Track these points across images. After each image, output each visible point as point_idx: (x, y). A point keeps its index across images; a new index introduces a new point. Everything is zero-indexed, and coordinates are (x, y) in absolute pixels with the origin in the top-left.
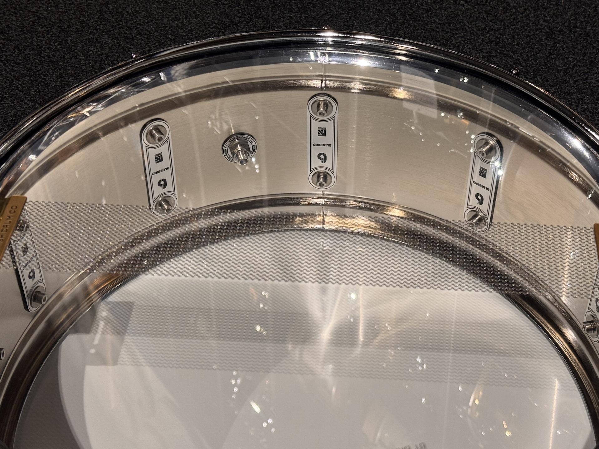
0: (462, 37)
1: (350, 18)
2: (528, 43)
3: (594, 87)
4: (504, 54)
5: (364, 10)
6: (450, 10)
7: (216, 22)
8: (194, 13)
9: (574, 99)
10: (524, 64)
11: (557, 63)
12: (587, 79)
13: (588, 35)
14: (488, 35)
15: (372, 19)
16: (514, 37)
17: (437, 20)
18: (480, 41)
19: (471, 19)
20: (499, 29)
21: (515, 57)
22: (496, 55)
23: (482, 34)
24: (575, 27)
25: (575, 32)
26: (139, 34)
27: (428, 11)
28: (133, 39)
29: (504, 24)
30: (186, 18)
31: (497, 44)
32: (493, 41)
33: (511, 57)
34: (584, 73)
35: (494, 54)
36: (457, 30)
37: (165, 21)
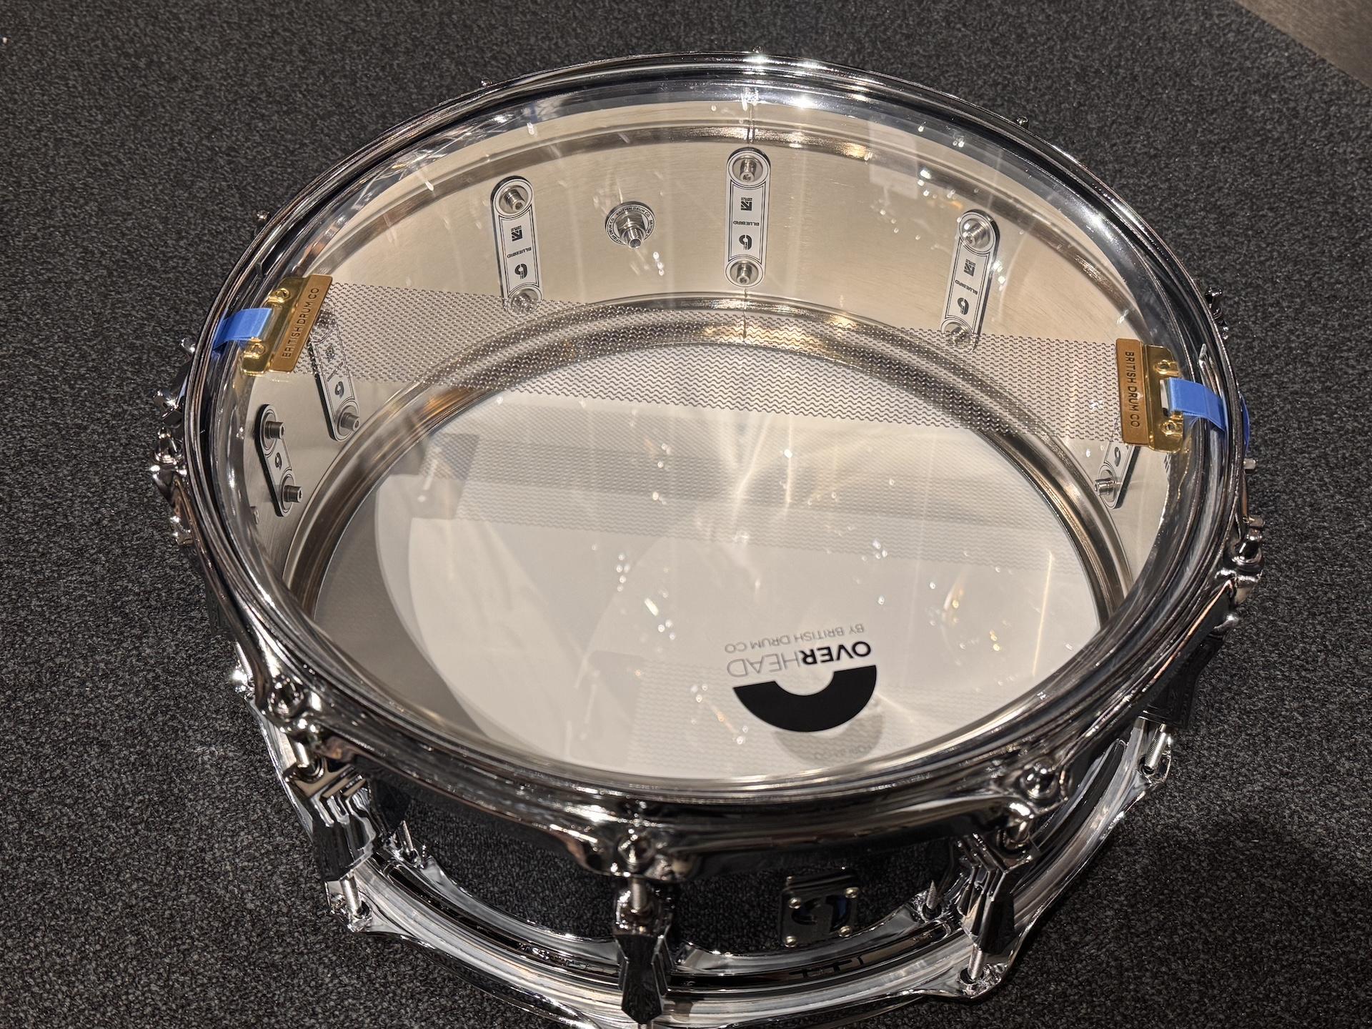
0: (955, 76)
1: (796, 45)
2: (1049, 88)
3: (1139, 154)
4: (1014, 103)
5: (817, 33)
6: (940, 37)
7: (605, 44)
8: (574, 30)
9: (1108, 170)
10: (1041, 118)
11: (1089, 117)
12: (1129, 142)
13: (1135, 78)
14: (993, 75)
15: (827, 46)
16: (1029, 78)
17: (921, 51)
18: (980, 82)
19: (970, 51)
20: (1008, 66)
21: (1029, 107)
22: (1002, 105)
23: (984, 74)
24: (1118, 66)
25: (1118, 74)
26: (494, 58)
27: (907, 37)
28: (485, 66)
29: (1017, 59)
30: (562, 37)
31: (1005, 87)
32: (999, 84)
33: (1024, 107)
34: (1127, 135)
35: (999, 101)
36: (948, 65)
37: (532, 40)
